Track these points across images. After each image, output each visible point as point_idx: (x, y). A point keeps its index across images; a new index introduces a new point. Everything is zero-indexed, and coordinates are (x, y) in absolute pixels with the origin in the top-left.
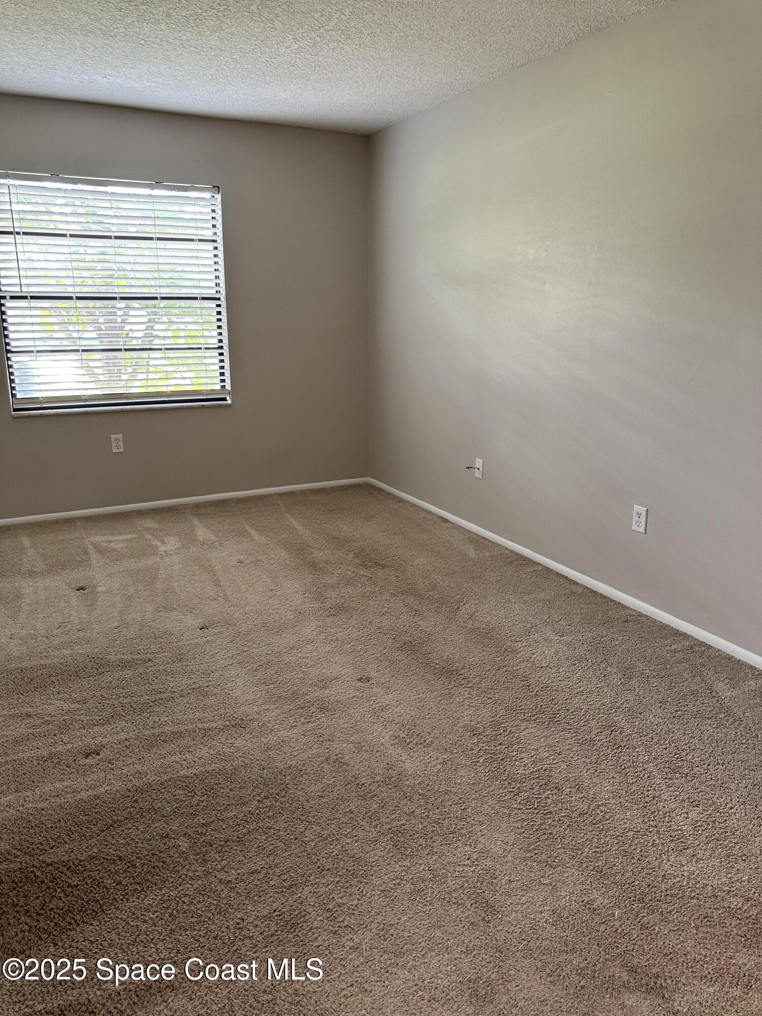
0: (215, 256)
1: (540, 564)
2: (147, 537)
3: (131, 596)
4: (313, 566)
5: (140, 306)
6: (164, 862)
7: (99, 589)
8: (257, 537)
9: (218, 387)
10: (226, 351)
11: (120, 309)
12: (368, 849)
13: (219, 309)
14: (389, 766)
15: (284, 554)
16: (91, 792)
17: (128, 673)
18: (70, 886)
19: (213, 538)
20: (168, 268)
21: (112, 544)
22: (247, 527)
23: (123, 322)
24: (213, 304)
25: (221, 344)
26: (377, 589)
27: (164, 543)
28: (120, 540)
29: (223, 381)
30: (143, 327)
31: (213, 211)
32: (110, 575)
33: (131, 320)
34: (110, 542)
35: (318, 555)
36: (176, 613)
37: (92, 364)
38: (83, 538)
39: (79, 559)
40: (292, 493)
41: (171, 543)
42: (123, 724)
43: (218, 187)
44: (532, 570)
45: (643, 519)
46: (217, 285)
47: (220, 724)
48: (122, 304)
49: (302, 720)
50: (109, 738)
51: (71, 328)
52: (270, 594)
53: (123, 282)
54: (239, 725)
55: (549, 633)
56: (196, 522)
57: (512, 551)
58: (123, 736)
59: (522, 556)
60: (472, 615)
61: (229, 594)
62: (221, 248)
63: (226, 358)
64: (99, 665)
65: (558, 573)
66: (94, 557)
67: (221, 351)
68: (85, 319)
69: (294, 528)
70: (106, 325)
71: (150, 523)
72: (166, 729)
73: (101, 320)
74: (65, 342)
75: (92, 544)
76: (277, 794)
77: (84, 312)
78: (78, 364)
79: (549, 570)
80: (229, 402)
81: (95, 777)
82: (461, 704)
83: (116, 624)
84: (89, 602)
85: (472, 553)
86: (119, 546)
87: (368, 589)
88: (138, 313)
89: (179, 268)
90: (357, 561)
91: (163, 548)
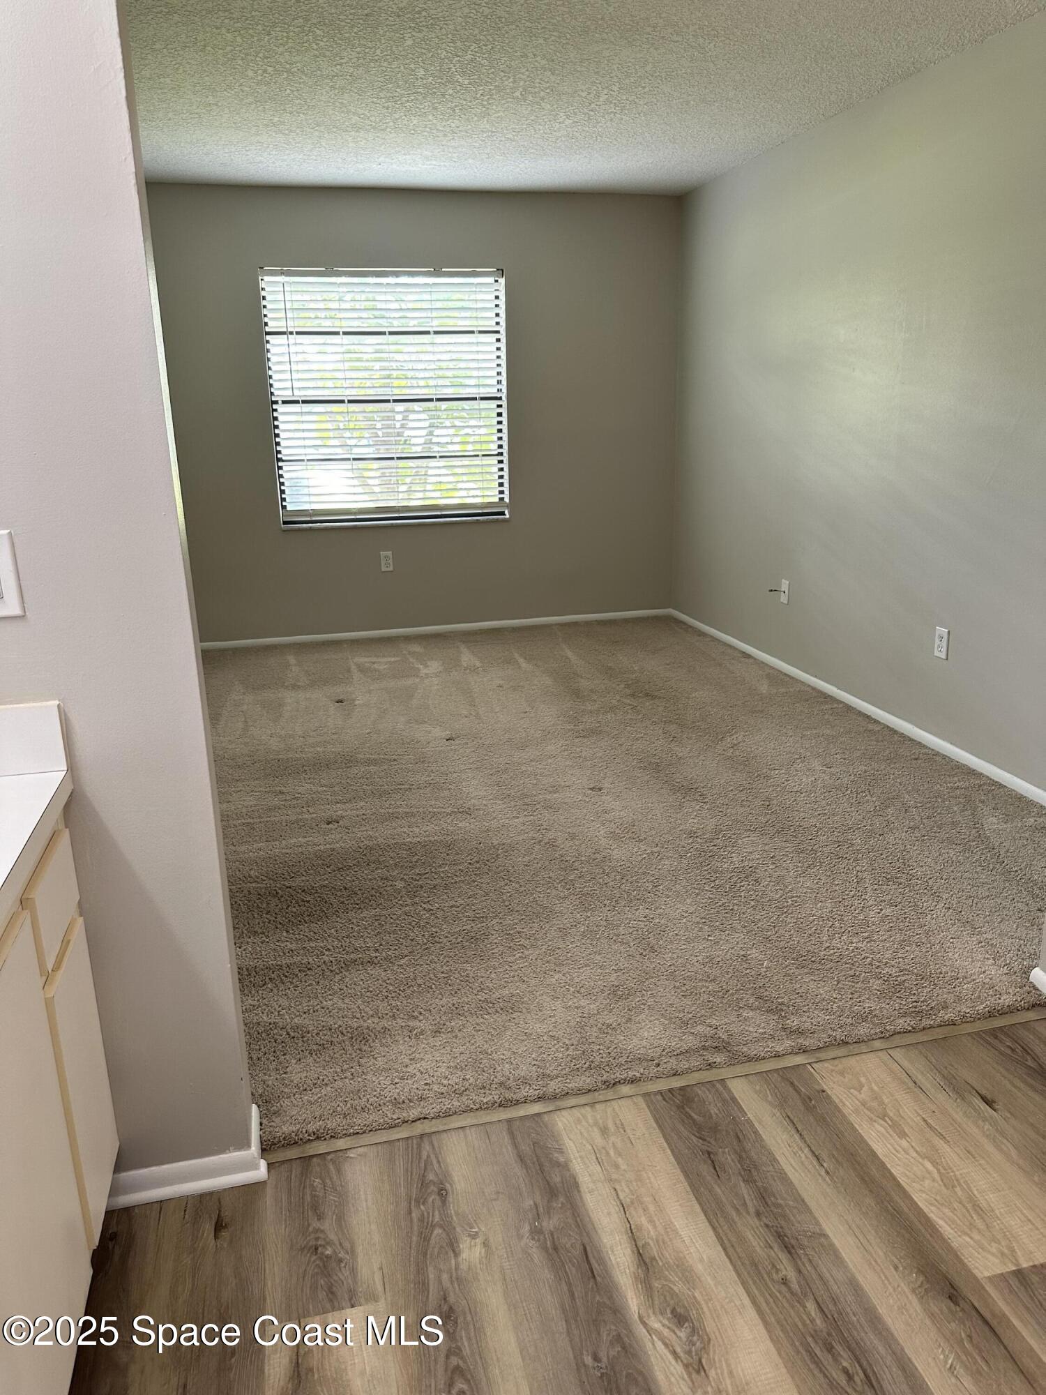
0: (498, 349)
1: (841, 702)
2: (411, 660)
3: (387, 709)
4: (577, 694)
5: (421, 409)
6: (380, 893)
7: (357, 702)
8: (524, 665)
9: (496, 500)
10: (505, 458)
11: (398, 413)
12: (557, 902)
13: (499, 410)
14: (597, 852)
15: (548, 681)
16: (328, 846)
17: (372, 768)
18: (303, 901)
19: (478, 664)
20: (451, 365)
21: (375, 665)
22: (516, 655)
23: (403, 427)
24: (493, 404)
25: (500, 450)
26: (640, 717)
27: (426, 666)
28: (383, 662)
29: (502, 492)
30: (424, 432)
31: (497, 297)
32: (370, 692)
33: (411, 425)
34: (374, 663)
35: (584, 684)
36: (426, 725)
37: (367, 474)
38: (348, 659)
39: (341, 676)
40: (576, 624)
41: (434, 666)
42: (363, 804)
43: (502, 270)
44: (830, 706)
45: (944, 644)
46: (499, 382)
47: (449, 810)
48: (400, 407)
49: (526, 813)
50: (349, 812)
51: (347, 434)
52: (522, 715)
53: (403, 383)
54: (467, 812)
55: (816, 764)
56: (463, 649)
57: (814, 689)
58: (361, 812)
59: (825, 694)
60: (735, 745)
61: (481, 713)
62: (504, 340)
63: (505, 466)
64: (349, 760)
65: (860, 712)
66: (356, 675)
67: (500, 458)
68: (362, 425)
69: (567, 658)
70: (385, 431)
71: (416, 648)
72: (400, 810)
73: (379, 425)
74: (339, 450)
75: (356, 664)
76: (488, 861)
77: (360, 417)
78: (350, 474)
79: (849, 708)
80: (508, 516)
81: (333, 837)
82: (689, 814)
83: (368, 731)
84: (346, 712)
85: (764, 688)
86: (381, 667)
87: (629, 716)
88: (419, 417)
89: (463, 365)
90: (628, 691)
91: (426, 671)
